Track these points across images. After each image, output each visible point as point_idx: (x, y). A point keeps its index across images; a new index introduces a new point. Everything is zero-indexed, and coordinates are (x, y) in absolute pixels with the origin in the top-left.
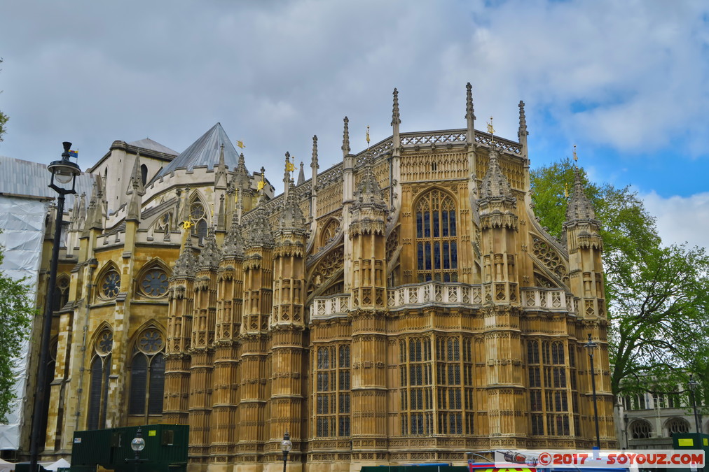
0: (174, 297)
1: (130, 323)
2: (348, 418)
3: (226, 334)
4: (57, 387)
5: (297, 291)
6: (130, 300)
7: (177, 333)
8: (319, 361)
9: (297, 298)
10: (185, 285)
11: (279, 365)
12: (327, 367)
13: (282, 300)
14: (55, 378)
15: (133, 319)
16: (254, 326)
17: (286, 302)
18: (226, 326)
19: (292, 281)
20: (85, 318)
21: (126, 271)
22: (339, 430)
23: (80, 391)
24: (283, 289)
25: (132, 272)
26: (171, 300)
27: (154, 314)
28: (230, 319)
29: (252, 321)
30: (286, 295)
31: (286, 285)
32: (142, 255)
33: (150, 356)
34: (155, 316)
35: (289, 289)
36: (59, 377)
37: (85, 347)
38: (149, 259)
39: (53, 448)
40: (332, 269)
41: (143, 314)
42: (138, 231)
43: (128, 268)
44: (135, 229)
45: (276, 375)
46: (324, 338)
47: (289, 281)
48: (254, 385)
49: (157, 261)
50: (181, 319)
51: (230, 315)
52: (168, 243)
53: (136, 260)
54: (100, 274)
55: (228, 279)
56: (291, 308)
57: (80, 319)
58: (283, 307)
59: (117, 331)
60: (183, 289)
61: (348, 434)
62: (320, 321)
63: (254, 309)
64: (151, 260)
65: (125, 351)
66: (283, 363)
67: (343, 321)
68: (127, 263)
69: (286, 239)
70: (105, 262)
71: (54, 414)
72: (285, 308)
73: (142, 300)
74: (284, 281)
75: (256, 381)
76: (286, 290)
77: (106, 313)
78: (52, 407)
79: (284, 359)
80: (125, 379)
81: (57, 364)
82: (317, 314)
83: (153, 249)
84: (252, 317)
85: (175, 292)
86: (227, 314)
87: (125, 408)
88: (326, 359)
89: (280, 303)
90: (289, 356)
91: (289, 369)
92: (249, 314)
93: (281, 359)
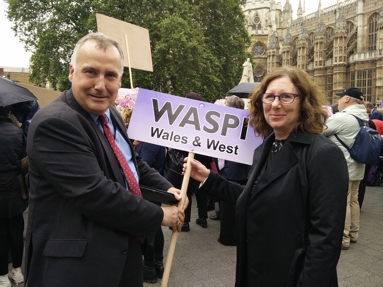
0: (271, 55)
5: (345, 51)
8: (358, 76)
9: (345, 53)
10: (275, 50)
11: (338, 78)
12: (361, 79)
13: (339, 54)
17: (341, 55)
19: (343, 47)
24: (340, 50)
26: (270, 56)
27: (260, 62)
29: (319, 63)
30: (341, 52)
31: (341, 48)
32: (254, 40)
33: (259, 77)
35: (342, 50)
40: (353, 42)
41: (256, 62)
46: (360, 68)
47: (342, 47)
49: (259, 41)
50: (274, 63)
52: (263, 34)
56: (343, 57)
60: (275, 52)
62: (359, 62)
67: (370, 62)
69: (341, 31)
72: (340, 57)
74: (340, 47)
76: (341, 50)
79: (340, 76)
82: (357, 59)
83: (258, 37)
85: (271, 53)
88: (361, 76)
89: (338, 56)
90: (342, 75)
91: (342, 80)
92: (318, 60)
93: (338, 76)
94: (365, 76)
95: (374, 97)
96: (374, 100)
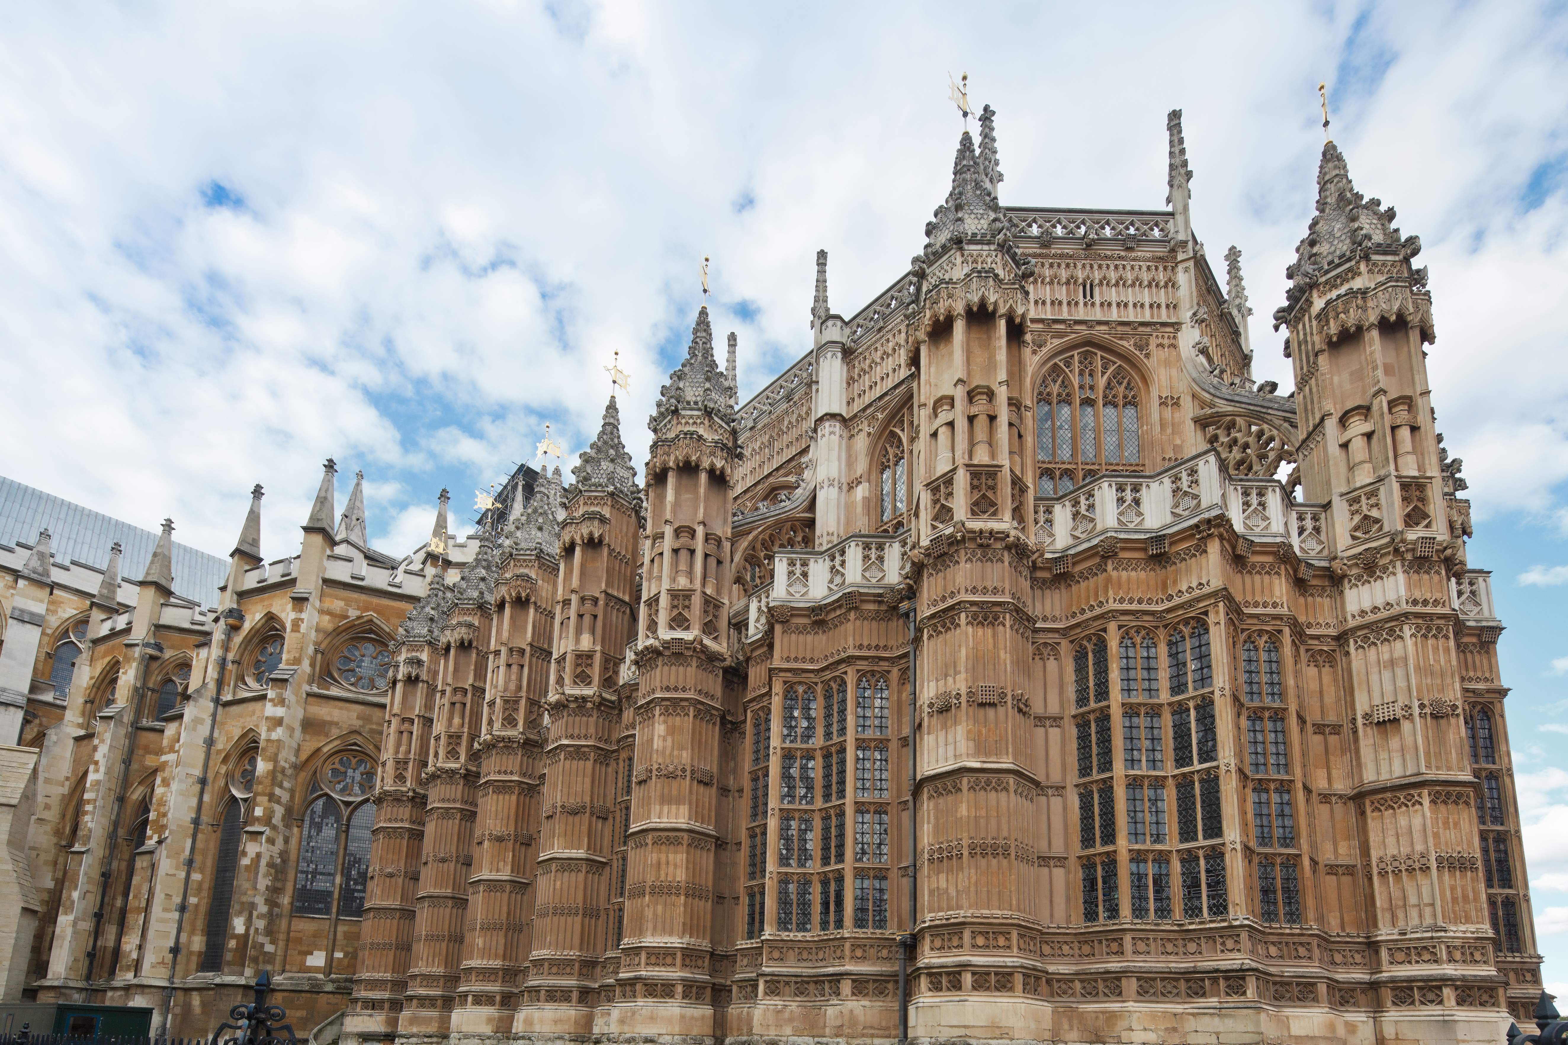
0: (400, 676)
1: (302, 732)
3: (510, 721)
4: (147, 857)
5: (713, 562)
6: (306, 687)
7: (403, 748)
9: (712, 580)
11: (657, 744)
13: (673, 578)
14: (147, 842)
15: (310, 725)
16: (582, 677)
17: (683, 582)
18: (511, 704)
19: (699, 532)
20: (209, 722)
21: (298, 626)
22: (856, 911)
24: (676, 551)
25: (314, 633)
26: (394, 683)
28: (519, 687)
29: (578, 665)
30: (683, 567)
31: (684, 540)
32: (337, 606)
34: (363, 726)
35: (692, 552)
37: (205, 779)
38: (353, 614)
41: (335, 719)
43: (301, 620)
44: (326, 552)
45: (648, 771)
46: (806, 659)
47: (693, 533)
48: (577, 818)
49: (370, 622)
50: (410, 721)
51: (520, 680)
52: (397, 590)
53: (322, 612)
54: (247, 641)
55: (518, 599)
56: (696, 600)
57: (199, 721)
58: (674, 594)
59: (268, 740)
63: (585, 636)
66: (669, 739)
68: (301, 611)
70: (258, 616)
71: (137, 910)
72: (680, 597)
73: (333, 691)
74: (677, 531)
75: (584, 807)
76: (684, 555)
77: (254, 713)
78: (136, 896)
79: (672, 731)
81: (153, 816)
83: (362, 598)
84: (578, 657)
85: (401, 669)
86: (514, 677)
87: (284, 902)
89: (666, 585)
90: (686, 722)
91: (686, 757)
92: (571, 647)
93: (660, 729)
94: (835, 718)
95: (906, 882)
96: (906, 905)
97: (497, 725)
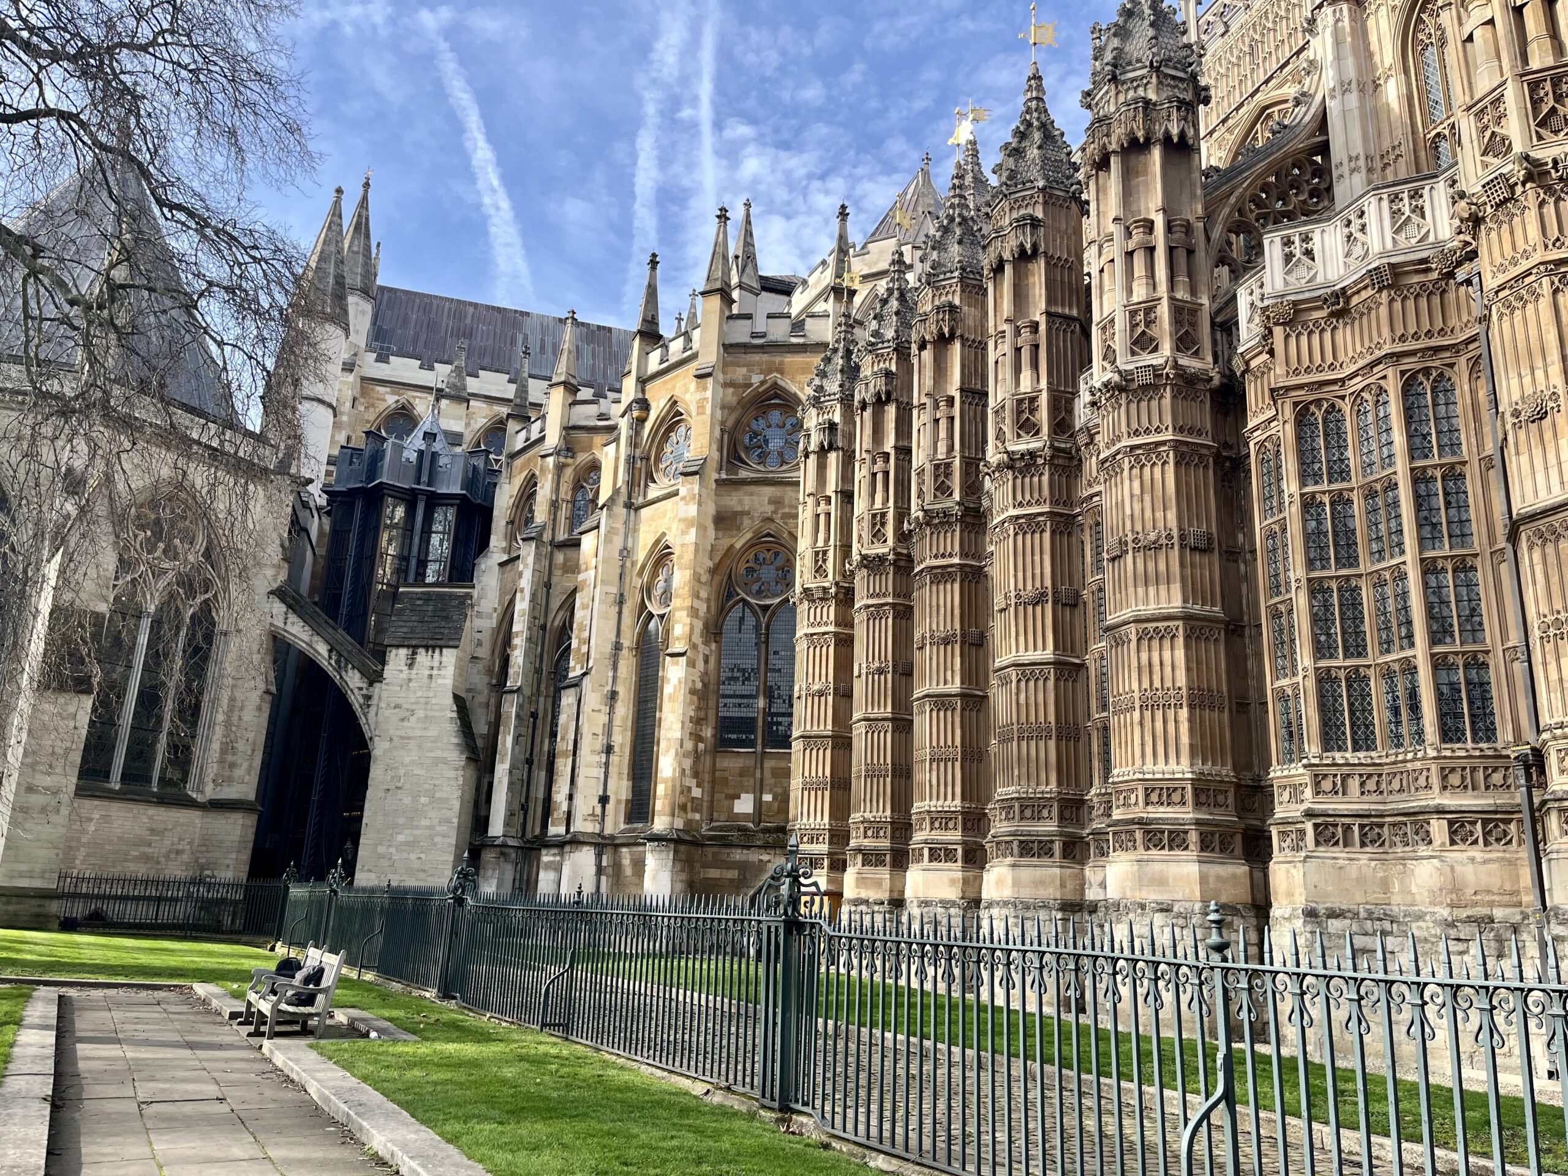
1: (716, 529)
2: (1477, 663)
3: (942, 489)
4: (572, 691)
5: (1181, 256)
6: (715, 476)
7: (821, 536)
8: (1307, 459)
9: (1182, 279)
10: (837, 417)
13: (1128, 289)
14: (571, 675)
15: (724, 520)
16: (1026, 426)
17: (1141, 294)
18: (942, 470)
19: (1160, 223)
20: (622, 530)
21: (703, 407)
22: (1442, 716)
23: (613, 695)
24: (1129, 256)
25: (719, 413)
27: (773, 506)
28: (951, 448)
29: (1020, 413)
30: (1141, 273)
31: (1139, 238)
32: (739, 373)
33: (765, 608)
34: (775, 512)
35: (1152, 250)
36: (575, 671)
37: (622, 595)
38: (756, 379)
39: (562, 830)
41: (747, 508)
42: (731, 317)
43: (705, 399)
44: (722, 312)
45: (1122, 543)
46: (1319, 370)
47: (1150, 225)
48: (1038, 609)
49: (775, 385)
50: (829, 499)
51: (951, 436)
52: (801, 340)
53: (726, 385)
54: (655, 431)
55: (941, 335)
56: (1163, 312)
57: (611, 531)
58: (1132, 309)
59: (682, 545)
60: (832, 427)
61: (1485, 730)
62: (1299, 307)
63: (1026, 376)
64: (762, 383)
65: (704, 594)
66: (1147, 499)
68: (705, 389)
70: (662, 402)
71: (565, 754)
72: (1141, 312)
73: (743, 474)
74: (1130, 229)
75: (1045, 594)
76: (1140, 256)
77: (665, 514)
78: (563, 739)
79: (1148, 487)
80: (706, 661)
81: (574, 644)
82: (1280, 286)
83: (765, 357)
84: (1020, 402)
86: (943, 434)
87: (708, 732)
90: (1166, 470)
97: (929, 498)
